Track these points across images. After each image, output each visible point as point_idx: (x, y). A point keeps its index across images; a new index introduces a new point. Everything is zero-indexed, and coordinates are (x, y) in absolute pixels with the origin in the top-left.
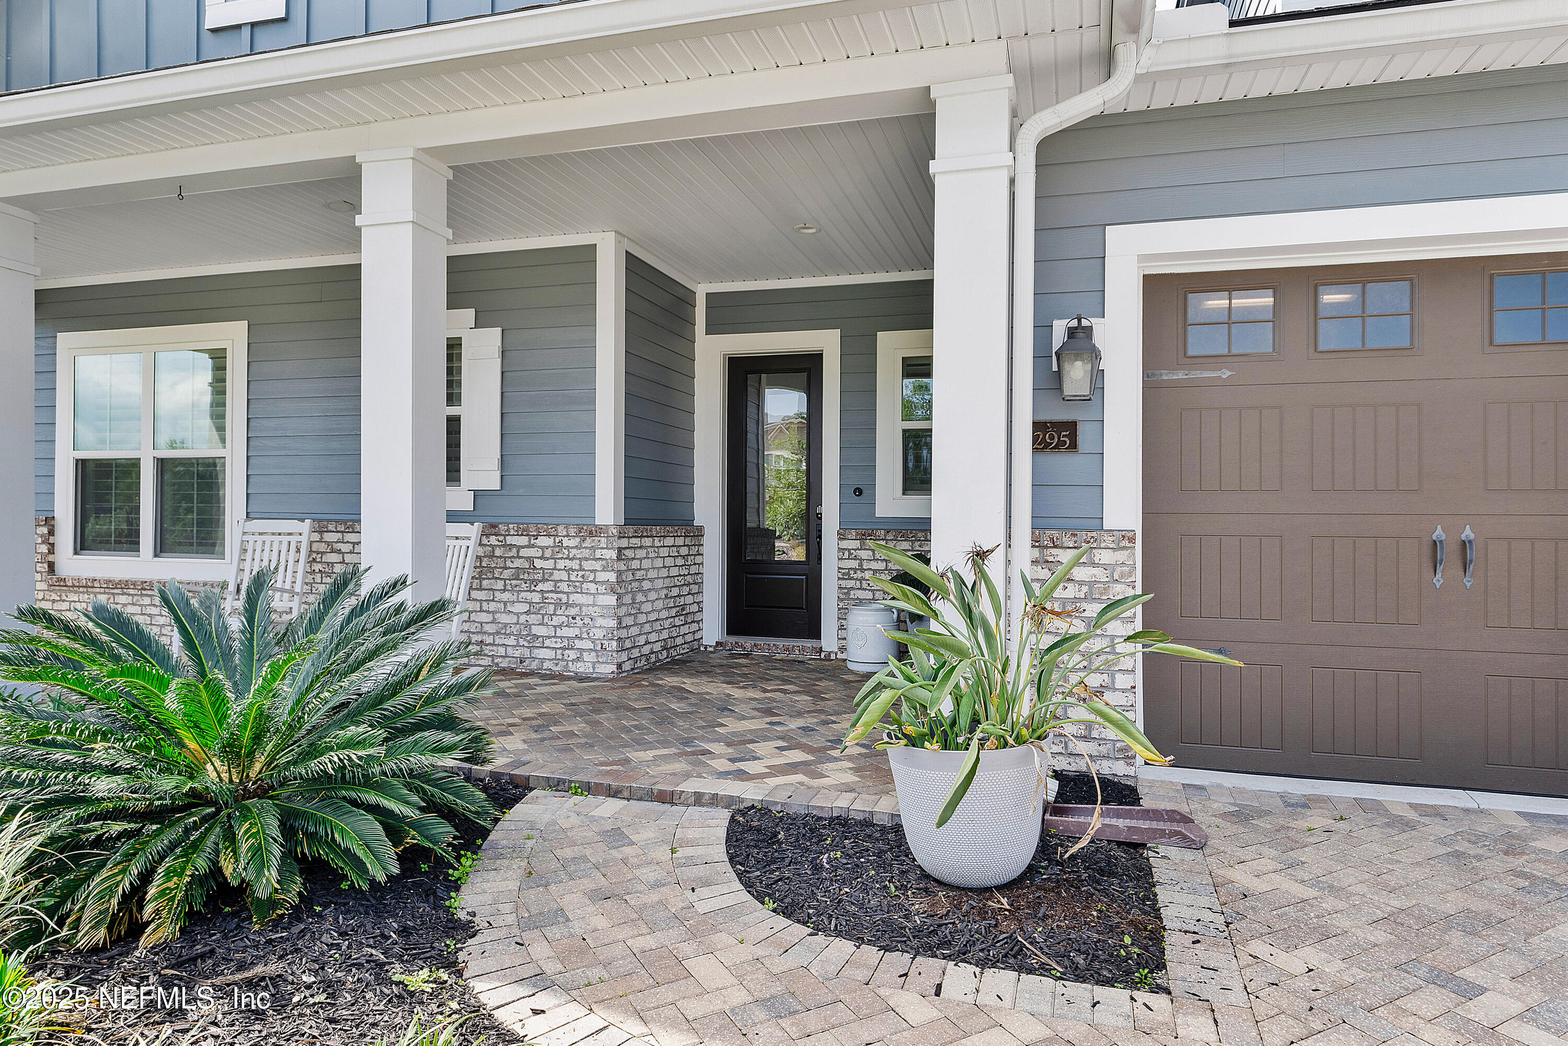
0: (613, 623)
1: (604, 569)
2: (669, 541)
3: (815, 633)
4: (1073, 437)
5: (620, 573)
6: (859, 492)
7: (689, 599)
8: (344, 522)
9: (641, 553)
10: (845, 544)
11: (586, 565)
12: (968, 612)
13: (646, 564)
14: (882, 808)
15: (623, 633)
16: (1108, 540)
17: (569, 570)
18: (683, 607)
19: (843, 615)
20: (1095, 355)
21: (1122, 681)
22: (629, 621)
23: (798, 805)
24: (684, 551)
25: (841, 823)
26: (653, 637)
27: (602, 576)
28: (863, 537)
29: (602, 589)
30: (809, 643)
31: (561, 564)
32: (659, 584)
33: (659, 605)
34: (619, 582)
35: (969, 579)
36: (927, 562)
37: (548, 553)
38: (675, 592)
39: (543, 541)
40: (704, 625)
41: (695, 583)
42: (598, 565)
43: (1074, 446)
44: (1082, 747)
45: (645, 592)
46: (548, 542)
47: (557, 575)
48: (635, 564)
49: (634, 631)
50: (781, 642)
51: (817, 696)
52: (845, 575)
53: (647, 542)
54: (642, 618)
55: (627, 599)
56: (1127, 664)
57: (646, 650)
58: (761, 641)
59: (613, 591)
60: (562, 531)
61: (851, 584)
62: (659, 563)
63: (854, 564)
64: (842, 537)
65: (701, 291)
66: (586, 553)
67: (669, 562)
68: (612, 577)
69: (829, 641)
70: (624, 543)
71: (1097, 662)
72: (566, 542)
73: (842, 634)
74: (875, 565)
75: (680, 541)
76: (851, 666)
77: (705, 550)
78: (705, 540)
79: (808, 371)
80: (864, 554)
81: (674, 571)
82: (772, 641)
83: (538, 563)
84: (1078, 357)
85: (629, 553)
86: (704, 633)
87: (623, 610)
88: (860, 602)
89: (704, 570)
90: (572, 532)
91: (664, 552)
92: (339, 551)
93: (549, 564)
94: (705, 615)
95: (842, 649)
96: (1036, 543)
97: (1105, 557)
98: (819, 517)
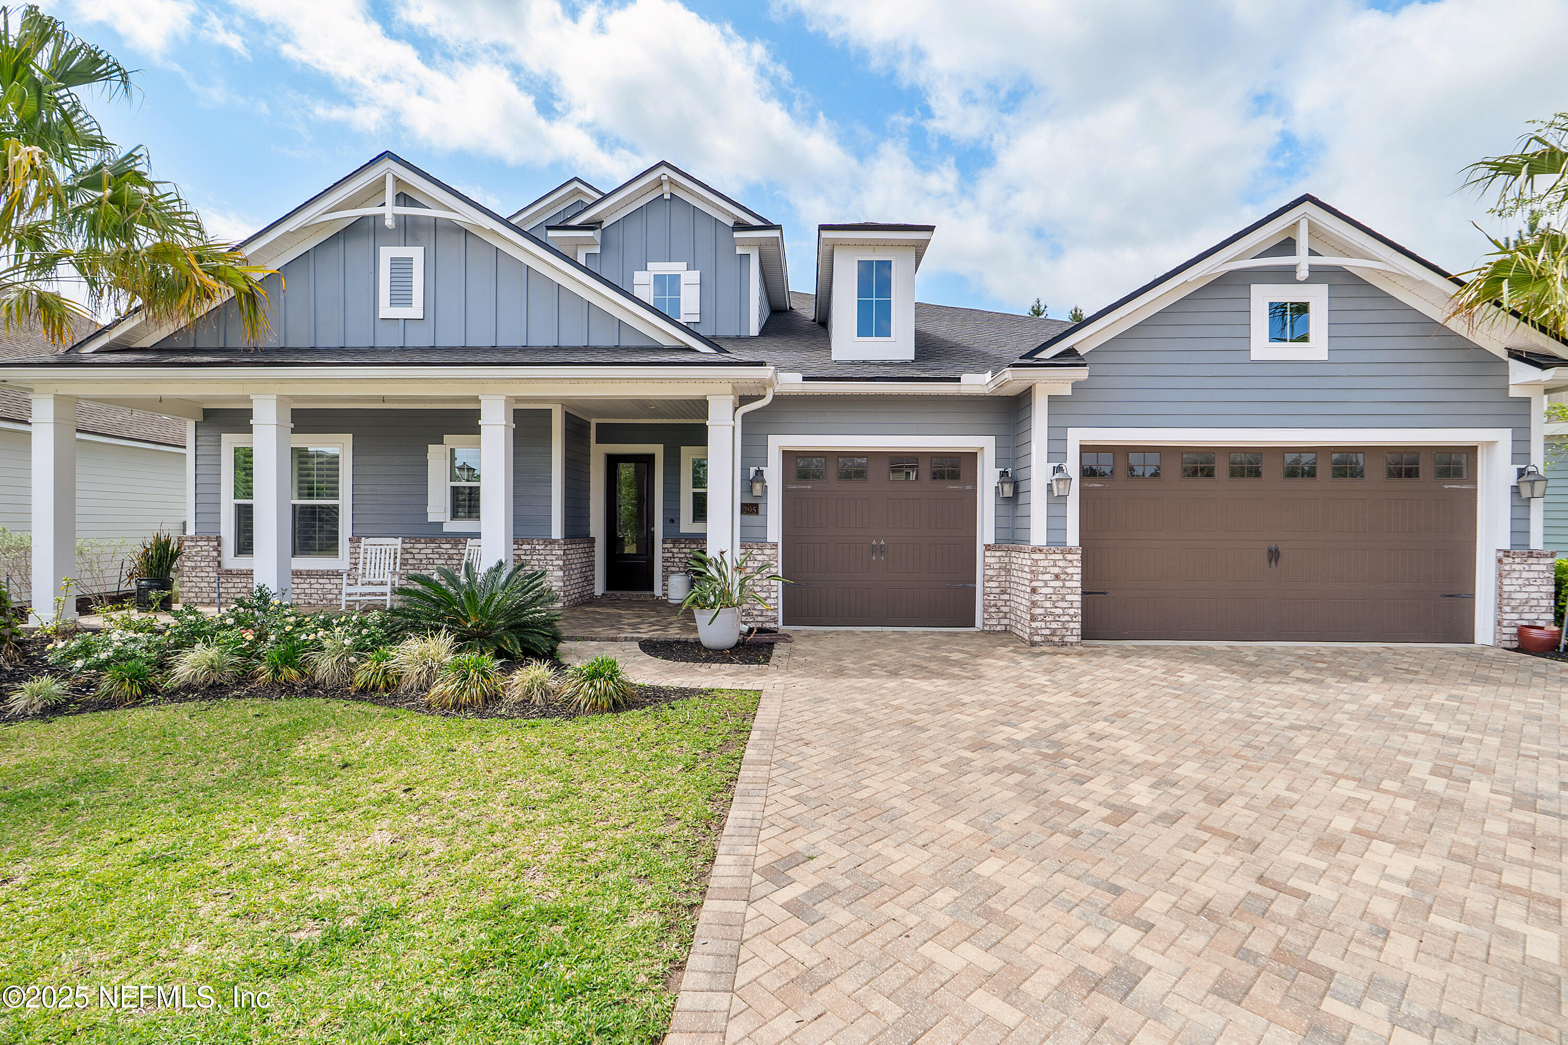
0: (562, 584)
1: (557, 559)
2: (582, 546)
3: (651, 588)
4: (757, 509)
5: (564, 561)
6: (672, 521)
7: (589, 573)
8: (415, 538)
9: (572, 552)
10: (665, 546)
11: (548, 557)
12: (719, 570)
13: (574, 556)
14: (691, 637)
15: (566, 589)
16: (769, 546)
17: (539, 560)
18: (587, 577)
19: (665, 578)
20: (763, 481)
21: (773, 595)
22: (567, 583)
23: (662, 639)
24: (587, 550)
25: (678, 642)
26: (576, 591)
27: (556, 563)
28: (674, 542)
29: (556, 568)
30: (648, 593)
31: (535, 557)
32: (578, 566)
33: (578, 576)
34: (564, 565)
35: (719, 561)
36: (705, 553)
37: (528, 552)
38: (584, 569)
39: (525, 547)
40: (596, 586)
41: (591, 565)
42: (554, 558)
43: (757, 513)
44: (760, 619)
45: (573, 570)
46: (529, 547)
47: (533, 563)
48: (569, 557)
49: (569, 588)
50: (634, 593)
51: (658, 612)
52: (666, 560)
53: (574, 546)
54: (572, 582)
55: (567, 573)
56: (775, 589)
57: (573, 597)
58: (625, 593)
59: (561, 569)
60: (535, 542)
61: (669, 564)
62: (578, 556)
63: (670, 555)
64: (664, 542)
65: (594, 422)
66: (548, 552)
67: (582, 555)
68: (561, 563)
69: (658, 591)
70: (566, 547)
71: (765, 589)
72: (537, 547)
73: (665, 588)
74: (680, 555)
75: (586, 545)
76: (670, 601)
77: (596, 549)
78: (596, 544)
79: (647, 462)
80: (675, 550)
81: (584, 560)
82: (630, 593)
83: (523, 557)
84: (758, 482)
85: (567, 552)
86: (595, 590)
87: (565, 578)
88: (673, 572)
89: (596, 559)
90: (541, 542)
91: (580, 551)
92: (411, 553)
93: (529, 557)
94: (596, 582)
95: (664, 595)
96: (742, 547)
97: (767, 552)
98: (653, 533)
